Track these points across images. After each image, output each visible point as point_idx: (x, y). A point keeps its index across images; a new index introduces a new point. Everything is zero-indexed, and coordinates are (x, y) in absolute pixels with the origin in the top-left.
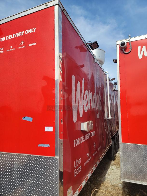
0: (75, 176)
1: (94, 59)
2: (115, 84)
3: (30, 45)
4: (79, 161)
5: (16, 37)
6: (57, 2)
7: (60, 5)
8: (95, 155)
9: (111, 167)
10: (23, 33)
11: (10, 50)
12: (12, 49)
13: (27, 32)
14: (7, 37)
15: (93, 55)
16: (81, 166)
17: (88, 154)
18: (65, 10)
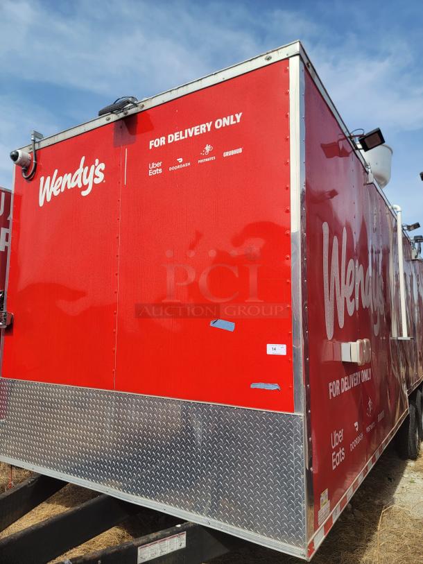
0: (334, 467)
1: (368, 173)
2: (416, 241)
3: (226, 154)
4: (338, 436)
5: (191, 135)
6: (296, 48)
7: (302, 55)
8: (372, 431)
9: (407, 475)
10: (209, 125)
11: (179, 167)
12: (182, 163)
13: (219, 124)
14: (169, 136)
15: (363, 163)
16: (343, 449)
17: (356, 424)
18: (311, 64)
